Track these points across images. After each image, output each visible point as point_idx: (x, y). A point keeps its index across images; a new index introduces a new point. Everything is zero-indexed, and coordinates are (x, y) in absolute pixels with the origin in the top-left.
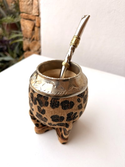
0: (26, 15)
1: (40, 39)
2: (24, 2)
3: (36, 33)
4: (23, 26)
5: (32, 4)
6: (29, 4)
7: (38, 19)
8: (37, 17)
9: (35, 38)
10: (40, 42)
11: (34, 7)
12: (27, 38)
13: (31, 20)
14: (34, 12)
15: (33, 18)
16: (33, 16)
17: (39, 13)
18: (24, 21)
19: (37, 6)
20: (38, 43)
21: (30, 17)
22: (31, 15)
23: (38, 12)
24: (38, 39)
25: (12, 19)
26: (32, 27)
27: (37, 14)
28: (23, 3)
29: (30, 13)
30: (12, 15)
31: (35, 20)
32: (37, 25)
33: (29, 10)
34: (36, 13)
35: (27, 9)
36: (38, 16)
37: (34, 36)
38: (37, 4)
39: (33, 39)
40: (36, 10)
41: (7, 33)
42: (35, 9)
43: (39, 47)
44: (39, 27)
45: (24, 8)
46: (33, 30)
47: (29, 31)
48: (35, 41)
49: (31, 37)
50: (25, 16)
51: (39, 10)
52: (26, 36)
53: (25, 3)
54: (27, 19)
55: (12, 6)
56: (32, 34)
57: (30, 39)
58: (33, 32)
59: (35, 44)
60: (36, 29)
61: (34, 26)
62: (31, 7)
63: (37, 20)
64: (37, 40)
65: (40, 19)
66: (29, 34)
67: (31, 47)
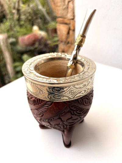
2: (60, 6)
3: (70, 36)
4: (59, 30)
5: (67, 8)
6: (65, 9)
8: (72, 21)
9: (70, 42)
11: (70, 10)
12: (62, 42)
13: (66, 24)
14: (69, 16)
15: (68, 22)
16: (68, 19)
17: (74, 16)
20: (72, 46)
21: (66, 21)
24: (73, 42)
25: (55, 24)
26: (67, 31)
27: (72, 17)
28: (59, 8)
31: (70, 24)
32: (72, 28)
33: (65, 14)
35: (63, 14)
36: (73, 19)
37: (68, 40)
39: (68, 43)
40: (71, 13)
44: (74, 30)
45: (60, 12)
46: (68, 33)
47: (64, 34)
48: (69, 45)
50: (61, 20)
51: (74, 13)
52: (62, 40)
53: (61, 8)
54: (62, 23)
56: (67, 38)
57: (65, 42)
58: (68, 35)
59: (70, 47)
60: (71, 32)
61: (69, 29)
63: (72, 23)
64: (72, 44)
65: (75, 21)
66: (64, 37)
67: (65, 50)
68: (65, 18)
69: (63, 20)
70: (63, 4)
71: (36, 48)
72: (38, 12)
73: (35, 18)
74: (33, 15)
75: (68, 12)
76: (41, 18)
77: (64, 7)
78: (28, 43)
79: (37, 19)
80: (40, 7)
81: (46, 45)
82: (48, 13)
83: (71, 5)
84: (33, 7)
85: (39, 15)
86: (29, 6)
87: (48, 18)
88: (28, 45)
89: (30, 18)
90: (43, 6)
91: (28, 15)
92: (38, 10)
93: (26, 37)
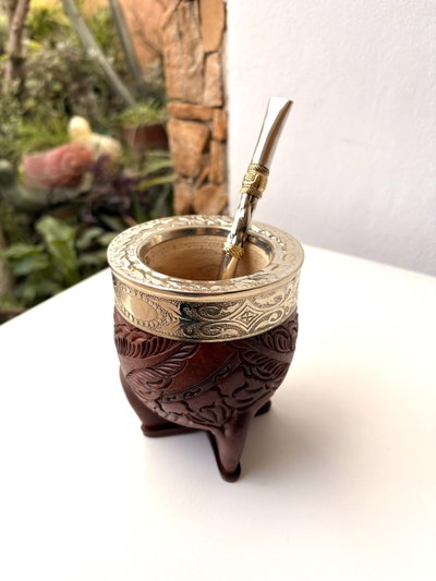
0: (185, 106)
1: (226, 179)
2: (180, 66)
3: (213, 160)
4: (176, 140)
5: (203, 73)
6: (195, 74)
7: (220, 116)
8: (217, 112)
9: (211, 177)
10: (227, 190)
11: (210, 80)
12: (185, 177)
13: (198, 120)
14: (209, 97)
15: (205, 115)
16: (206, 108)
17: (224, 99)
18: (176, 125)
19: (218, 77)
20: (220, 192)
21: (198, 112)
22: (199, 107)
23: (219, 95)
24: (220, 179)
25: (152, 112)
26: (202, 142)
27: (219, 103)
28: (174, 72)
29: (198, 99)
30: (151, 101)
31: (211, 120)
32: (217, 134)
33: (194, 91)
34: (215, 97)
35: (188, 90)
36: (221, 107)
37: (206, 171)
38: (218, 73)
39: (206, 181)
40: (216, 89)
41: (135, 156)
42: (210, 87)
43: (223, 203)
44: (224, 141)
45: (177, 85)
46: (206, 149)
47: (192, 153)
48: (210, 186)
49: (197, 171)
50: (180, 109)
51: (222, 88)
52: (183, 171)
53: (182, 71)
54: (186, 119)
55: (152, 69)
56: (201, 166)
57: (195, 179)
58: (206, 156)
59: (211, 194)
60: (214, 147)
61: (210, 138)
62: (200, 84)
63: (216, 119)
64: (217, 184)
65: (227, 115)
66: (191, 163)
67: (197, 204)
68: (196, 104)
69: (188, 110)
70: (189, 59)
71: (84, 195)
72: (85, 68)
73: (74, 87)
74: (68, 78)
75: (203, 86)
76: (97, 90)
77: (192, 70)
78: (54, 177)
79: (82, 91)
80: (94, 52)
81: (119, 184)
82: (121, 74)
83: (212, 62)
84: (67, 49)
85: (92, 79)
86: (53, 45)
87: (121, 88)
88: (54, 185)
89: (57, 87)
90: (105, 48)
91: (49, 76)
92: (85, 60)
93: (50, 156)
